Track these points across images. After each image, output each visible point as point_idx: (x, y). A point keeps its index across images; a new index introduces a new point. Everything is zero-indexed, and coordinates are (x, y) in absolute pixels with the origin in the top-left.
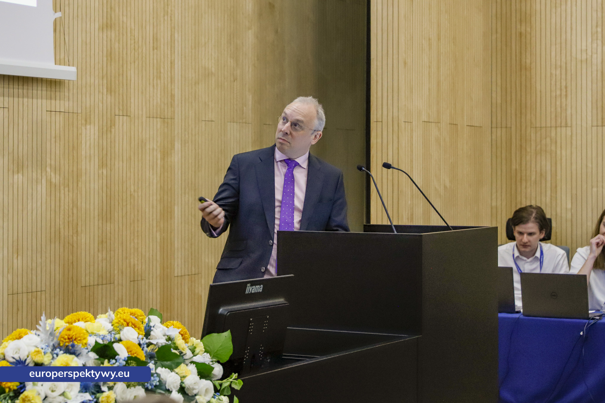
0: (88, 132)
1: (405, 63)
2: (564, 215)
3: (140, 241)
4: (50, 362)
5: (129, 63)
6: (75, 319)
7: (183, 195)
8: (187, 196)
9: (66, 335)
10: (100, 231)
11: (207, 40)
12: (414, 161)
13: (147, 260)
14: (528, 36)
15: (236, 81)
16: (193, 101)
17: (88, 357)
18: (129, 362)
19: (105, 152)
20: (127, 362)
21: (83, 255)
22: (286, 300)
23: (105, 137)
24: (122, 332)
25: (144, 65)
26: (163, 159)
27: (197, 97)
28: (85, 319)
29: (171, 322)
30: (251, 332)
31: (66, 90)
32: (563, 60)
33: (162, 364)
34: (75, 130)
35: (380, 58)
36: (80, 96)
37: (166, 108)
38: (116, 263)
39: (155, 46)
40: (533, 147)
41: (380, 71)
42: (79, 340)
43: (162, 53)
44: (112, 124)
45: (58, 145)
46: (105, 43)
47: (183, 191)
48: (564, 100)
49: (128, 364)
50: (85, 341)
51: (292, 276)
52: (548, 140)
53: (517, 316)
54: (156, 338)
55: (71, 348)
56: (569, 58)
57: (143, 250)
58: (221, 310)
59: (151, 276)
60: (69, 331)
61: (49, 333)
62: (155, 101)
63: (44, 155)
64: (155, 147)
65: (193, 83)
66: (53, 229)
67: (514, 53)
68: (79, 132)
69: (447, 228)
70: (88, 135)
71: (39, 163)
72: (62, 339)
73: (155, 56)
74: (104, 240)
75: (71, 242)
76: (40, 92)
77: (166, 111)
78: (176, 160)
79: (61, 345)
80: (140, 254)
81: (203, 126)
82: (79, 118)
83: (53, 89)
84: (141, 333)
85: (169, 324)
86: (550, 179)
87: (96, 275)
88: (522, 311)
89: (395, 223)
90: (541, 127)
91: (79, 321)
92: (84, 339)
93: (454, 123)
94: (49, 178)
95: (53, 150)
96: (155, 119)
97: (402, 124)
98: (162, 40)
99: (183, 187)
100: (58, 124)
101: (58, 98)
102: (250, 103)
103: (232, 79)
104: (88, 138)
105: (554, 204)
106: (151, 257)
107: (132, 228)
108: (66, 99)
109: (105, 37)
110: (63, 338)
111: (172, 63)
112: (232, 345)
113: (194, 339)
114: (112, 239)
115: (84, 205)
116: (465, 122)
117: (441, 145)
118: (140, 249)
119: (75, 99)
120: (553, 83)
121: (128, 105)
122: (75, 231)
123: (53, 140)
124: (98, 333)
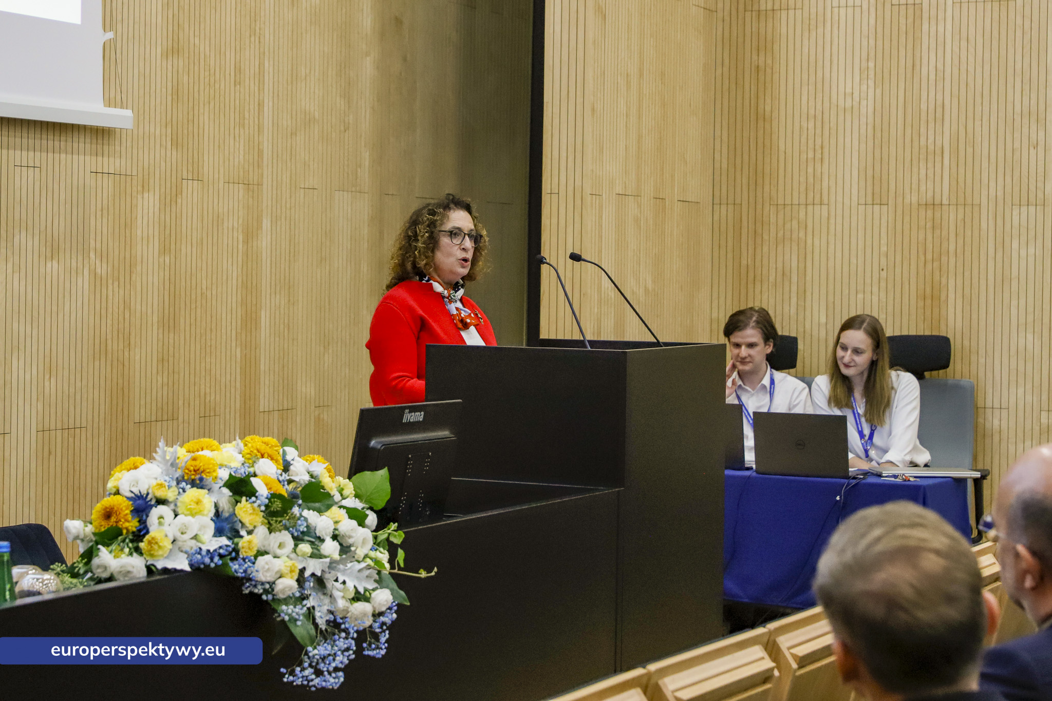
0: (146, 203)
1: (593, 110)
2: (815, 333)
3: (213, 361)
4: (175, 497)
5: (201, 105)
6: (198, 447)
7: (273, 296)
8: (278, 296)
9: (192, 466)
10: (161, 344)
11: (308, 71)
12: (603, 251)
13: (223, 388)
14: (769, 71)
15: (347, 131)
16: (288, 160)
17: (221, 493)
18: (272, 500)
19: (168, 232)
20: (270, 500)
21: (137, 379)
22: (452, 433)
23: (168, 209)
24: (256, 466)
25: (222, 105)
26: (246, 242)
27: (293, 153)
28: (211, 447)
29: (311, 456)
30: (409, 472)
31: (117, 143)
32: (819, 107)
33: (307, 506)
34: (128, 199)
35: (556, 102)
36: (135, 151)
37: (251, 169)
38: (181, 392)
39: (238, 80)
40: (773, 234)
41: (556, 121)
42: (208, 473)
43: (247, 91)
44: (178, 192)
45: (105, 220)
46: (170, 75)
47: (273, 290)
48: (818, 165)
49: (272, 504)
50: (214, 474)
51: (459, 402)
52: (795, 223)
53: (747, 473)
54: (297, 475)
55: (198, 482)
56: (826, 104)
57: (218, 372)
58: (373, 443)
59: (227, 410)
60: (194, 462)
61: (169, 464)
62: (237, 160)
63: (86, 236)
64: (236, 225)
65: (289, 134)
66: (97, 342)
67: (747, 96)
68: (134, 202)
69: (658, 344)
70: (146, 207)
71: (80, 247)
72: (187, 471)
73: (237, 94)
74: (166, 358)
75: (121, 358)
76: (82, 145)
77: (251, 173)
78: (264, 244)
79: (186, 478)
80: (213, 379)
81: (302, 196)
82: (135, 182)
83: (100, 141)
84: (279, 467)
85: (308, 458)
86: (796, 281)
87: (154, 408)
88: (754, 466)
89: (589, 337)
90: (784, 205)
91: (202, 450)
92: (214, 471)
93: (661, 197)
94: (93, 267)
95: (99, 227)
96: (236, 185)
97: (588, 199)
98: (247, 70)
99: (273, 283)
100: (105, 191)
101: (106, 152)
102: (367, 163)
103: (342, 128)
104: (146, 211)
105: (801, 317)
106: (228, 383)
107: (203, 341)
108: (117, 155)
109: (170, 67)
110: (188, 469)
111: (260, 105)
112: (389, 487)
113: (341, 479)
114: (177, 355)
115: (138, 307)
116: (676, 196)
117: (642, 228)
118: (213, 372)
119: (129, 155)
120: (804, 140)
121: (201, 164)
122: (127, 343)
123: (99, 213)
124: (229, 464)
